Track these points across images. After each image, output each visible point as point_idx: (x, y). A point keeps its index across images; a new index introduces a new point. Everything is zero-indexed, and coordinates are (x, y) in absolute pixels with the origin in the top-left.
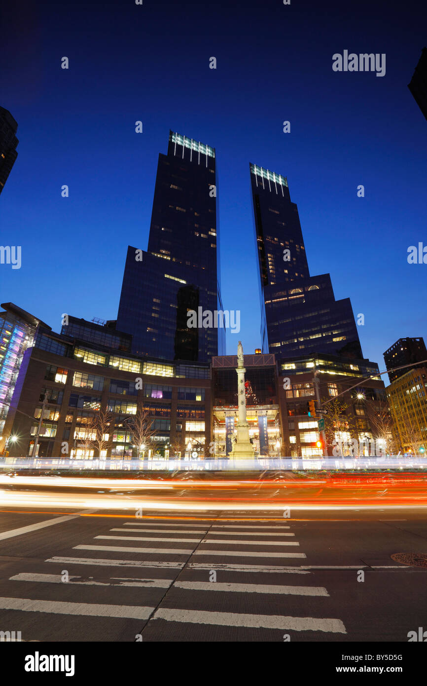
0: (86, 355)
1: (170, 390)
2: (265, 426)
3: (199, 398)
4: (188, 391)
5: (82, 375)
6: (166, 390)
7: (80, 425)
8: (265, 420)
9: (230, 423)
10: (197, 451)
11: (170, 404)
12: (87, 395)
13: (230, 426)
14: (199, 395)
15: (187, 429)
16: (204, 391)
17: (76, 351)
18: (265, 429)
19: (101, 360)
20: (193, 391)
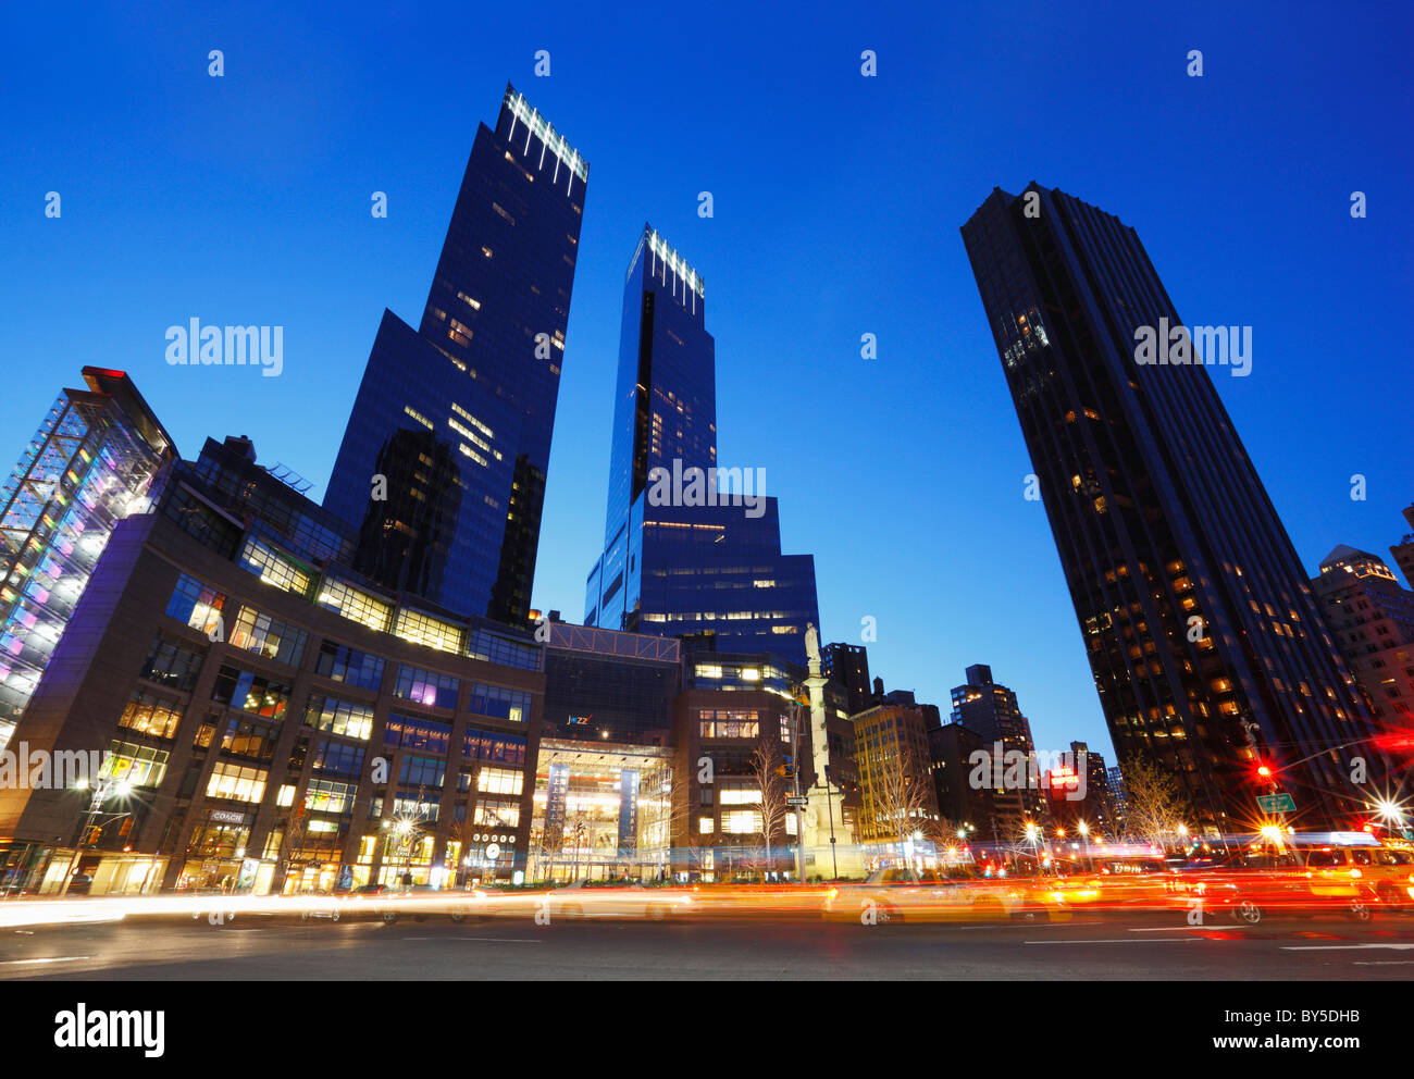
0: (270, 563)
1: (455, 686)
2: (633, 792)
3: (515, 715)
4: (493, 694)
5: (257, 617)
6: (445, 684)
7: (228, 757)
8: (636, 779)
9: (559, 778)
10: (498, 842)
11: (451, 722)
12: (262, 675)
13: (558, 787)
14: (517, 707)
15: (481, 788)
16: (528, 700)
17: (248, 549)
18: (633, 798)
19: (299, 583)
20: (505, 697)
